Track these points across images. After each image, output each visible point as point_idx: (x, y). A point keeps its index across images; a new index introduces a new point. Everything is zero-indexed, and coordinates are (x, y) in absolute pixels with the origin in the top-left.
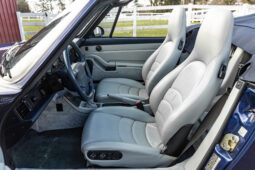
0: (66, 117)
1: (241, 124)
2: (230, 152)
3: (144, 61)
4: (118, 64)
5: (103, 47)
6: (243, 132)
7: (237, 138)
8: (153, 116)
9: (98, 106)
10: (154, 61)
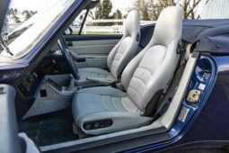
0: (50, 101)
1: (200, 82)
2: (195, 103)
3: (108, 54)
4: (87, 56)
5: (74, 43)
6: (202, 87)
7: (199, 92)
8: (125, 91)
9: (79, 89)
10: (116, 53)
